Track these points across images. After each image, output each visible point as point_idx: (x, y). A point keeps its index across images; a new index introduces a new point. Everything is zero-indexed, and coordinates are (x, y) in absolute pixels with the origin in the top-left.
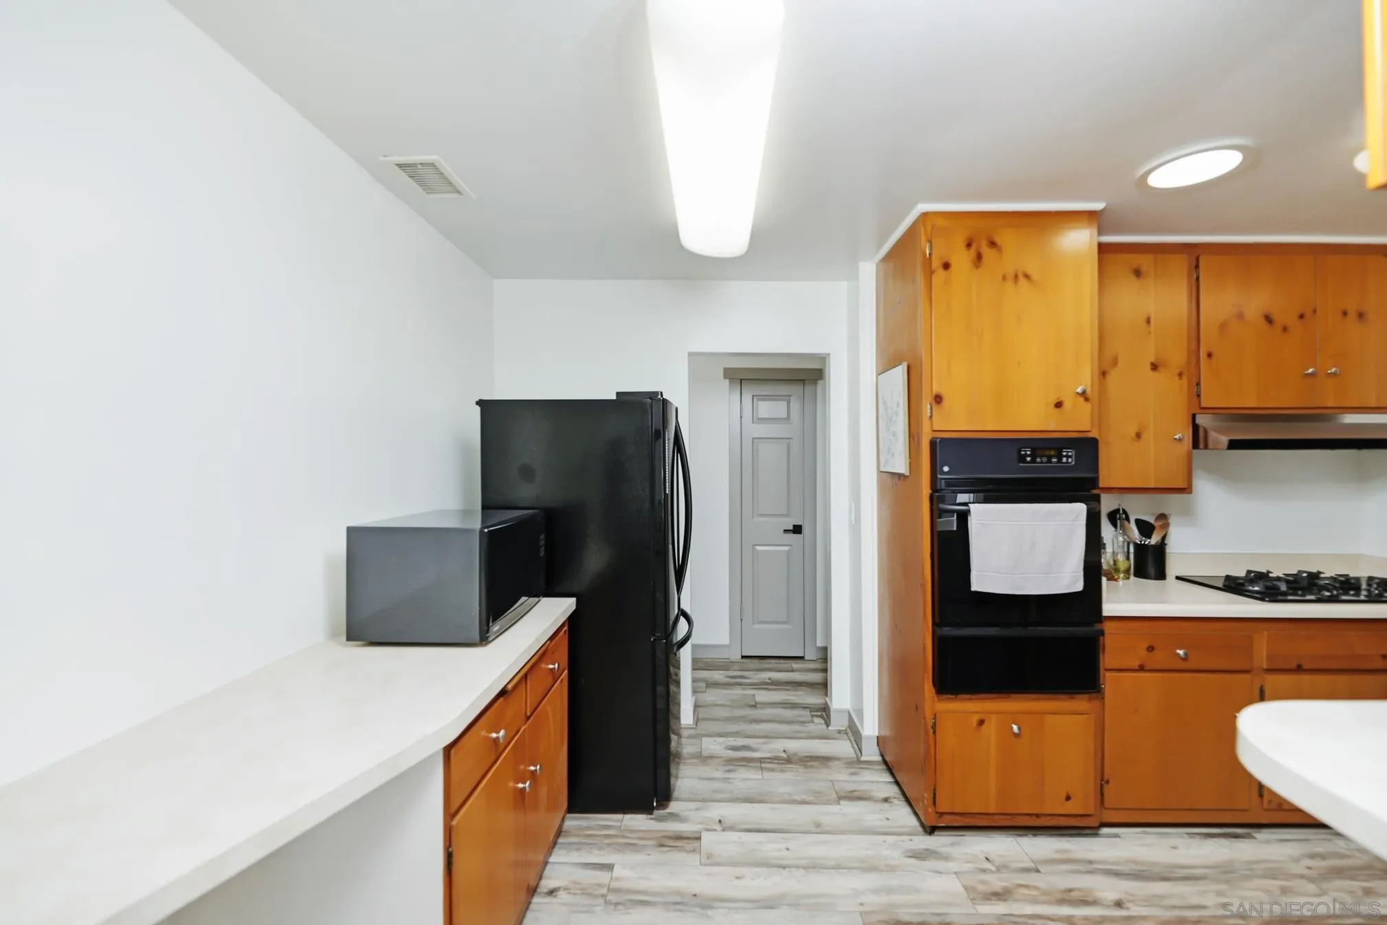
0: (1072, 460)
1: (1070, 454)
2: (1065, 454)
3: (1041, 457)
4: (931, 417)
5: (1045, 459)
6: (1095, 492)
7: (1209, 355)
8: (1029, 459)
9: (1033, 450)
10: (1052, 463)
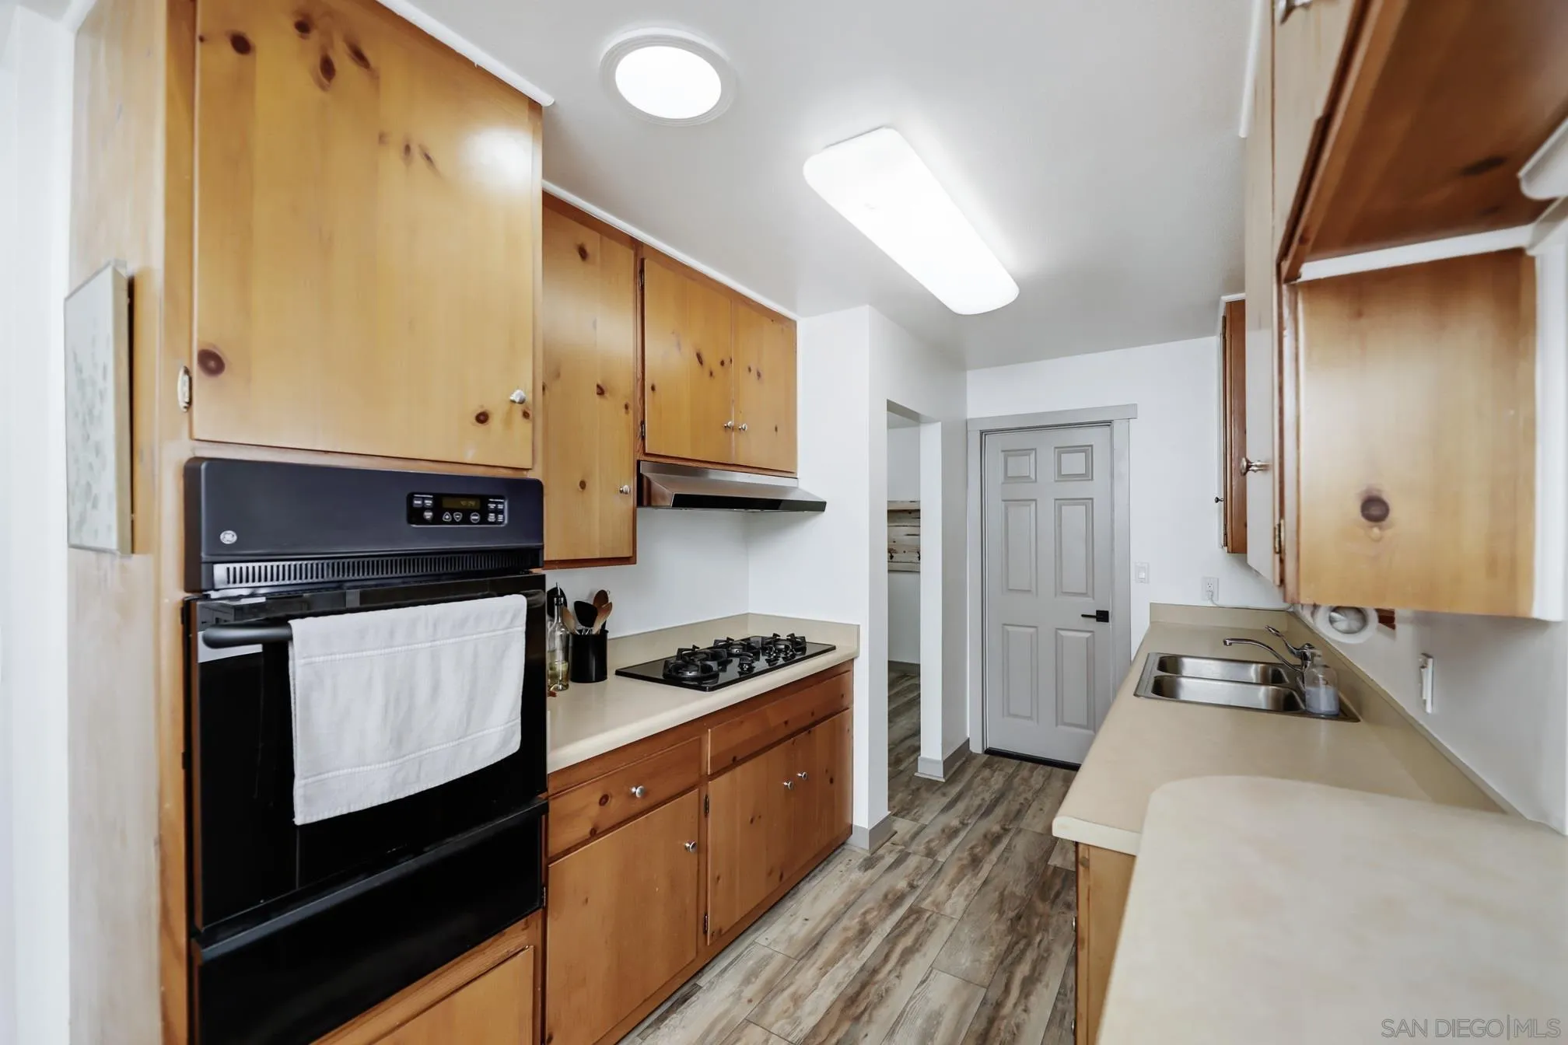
0: (504, 519)
1: (500, 507)
2: (492, 506)
3: (452, 512)
4: (190, 403)
5: (458, 517)
6: (536, 571)
7: (653, 388)
8: (428, 515)
9: (438, 498)
10: (470, 523)
